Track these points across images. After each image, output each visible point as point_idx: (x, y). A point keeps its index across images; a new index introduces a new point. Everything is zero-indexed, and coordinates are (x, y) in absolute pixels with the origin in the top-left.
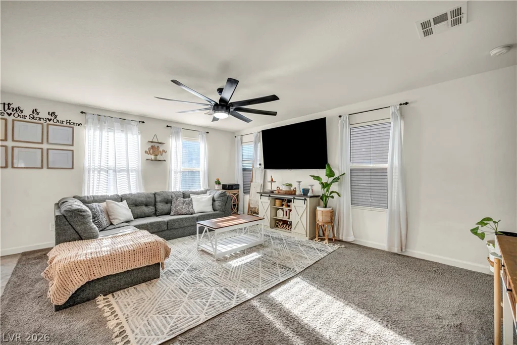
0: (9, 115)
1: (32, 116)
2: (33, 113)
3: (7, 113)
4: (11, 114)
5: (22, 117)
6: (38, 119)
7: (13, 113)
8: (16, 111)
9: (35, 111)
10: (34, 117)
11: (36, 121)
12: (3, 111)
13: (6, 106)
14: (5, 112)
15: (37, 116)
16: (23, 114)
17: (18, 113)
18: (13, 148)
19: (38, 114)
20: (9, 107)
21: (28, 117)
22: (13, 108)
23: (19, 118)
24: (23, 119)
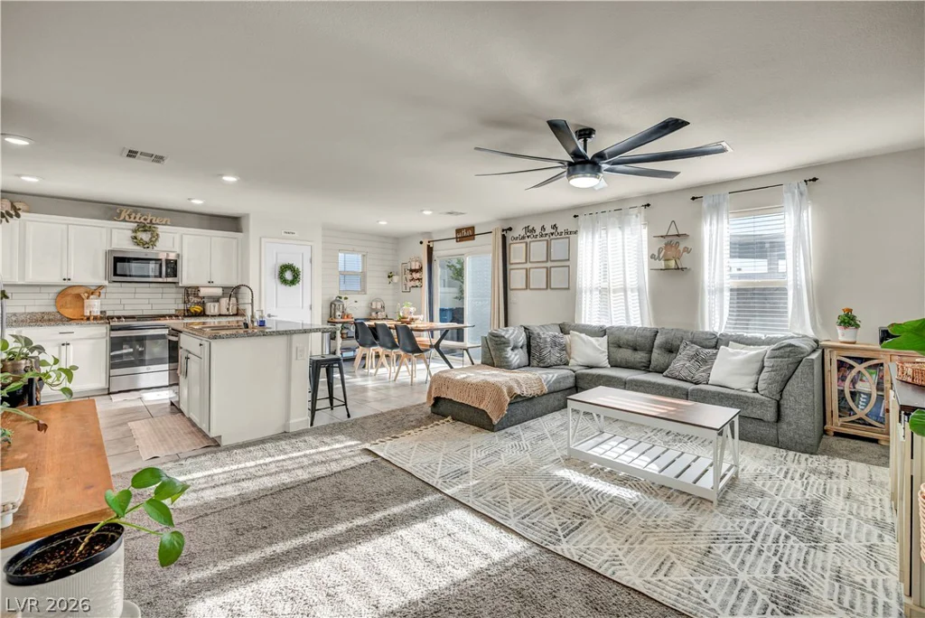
2: (542, 230)
3: (527, 236)
5: (535, 236)
6: (544, 235)
7: (530, 234)
8: (532, 232)
9: (543, 228)
11: (543, 238)
13: (527, 229)
16: (536, 234)
18: (530, 269)
19: (545, 230)
21: (539, 235)
22: (530, 230)
23: (533, 239)
24: (536, 239)
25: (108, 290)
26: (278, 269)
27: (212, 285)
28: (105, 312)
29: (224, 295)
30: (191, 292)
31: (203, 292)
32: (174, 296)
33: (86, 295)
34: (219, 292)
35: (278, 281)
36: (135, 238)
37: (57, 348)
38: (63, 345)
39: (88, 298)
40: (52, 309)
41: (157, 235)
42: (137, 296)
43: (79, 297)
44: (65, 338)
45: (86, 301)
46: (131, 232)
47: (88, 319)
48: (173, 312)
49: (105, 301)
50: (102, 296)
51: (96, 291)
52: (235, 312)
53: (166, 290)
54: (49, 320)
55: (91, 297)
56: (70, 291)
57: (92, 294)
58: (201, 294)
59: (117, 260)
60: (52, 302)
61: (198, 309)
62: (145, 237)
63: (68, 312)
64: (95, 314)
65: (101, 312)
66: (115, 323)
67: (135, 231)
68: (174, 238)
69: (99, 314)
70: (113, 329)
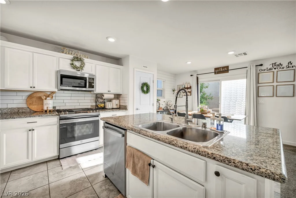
0: (275, 69)
1: (288, 66)
2: (288, 64)
3: (274, 68)
4: (276, 68)
5: (282, 68)
6: (291, 67)
7: (277, 67)
8: (279, 66)
9: (289, 63)
10: (289, 66)
11: (290, 69)
12: (272, 68)
13: (274, 65)
14: (273, 68)
15: (291, 65)
16: (282, 67)
17: (280, 66)
18: (277, 86)
19: (292, 64)
20: (275, 64)
21: (286, 67)
22: (277, 65)
23: (280, 69)
24: (283, 69)
25: (57, 95)
26: (141, 85)
27: (109, 93)
28: (55, 107)
29: (114, 98)
30: (99, 96)
31: (106, 96)
32: (90, 98)
33: (45, 97)
34: (112, 96)
35: (141, 91)
36: (73, 64)
37: (26, 133)
38: (30, 130)
39: (46, 99)
40: (25, 106)
41: (84, 63)
42: (72, 98)
43: (40, 98)
44: (31, 126)
45: (44, 101)
46: (69, 61)
47: (46, 111)
48: (90, 107)
49: (55, 101)
50: (54, 98)
51: (50, 95)
52: (119, 107)
53: (86, 95)
54: (23, 112)
55: (48, 98)
56: (35, 95)
57: (48, 97)
58: (104, 98)
59: (63, 77)
60: (25, 102)
61: (102, 105)
62: (77, 64)
63: (34, 108)
64: (50, 109)
65: (53, 107)
66: (63, 115)
67: (72, 60)
68: (92, 66)
69: (52, 108)
70: (61, 119)
